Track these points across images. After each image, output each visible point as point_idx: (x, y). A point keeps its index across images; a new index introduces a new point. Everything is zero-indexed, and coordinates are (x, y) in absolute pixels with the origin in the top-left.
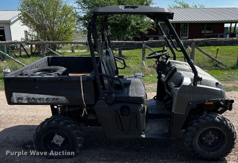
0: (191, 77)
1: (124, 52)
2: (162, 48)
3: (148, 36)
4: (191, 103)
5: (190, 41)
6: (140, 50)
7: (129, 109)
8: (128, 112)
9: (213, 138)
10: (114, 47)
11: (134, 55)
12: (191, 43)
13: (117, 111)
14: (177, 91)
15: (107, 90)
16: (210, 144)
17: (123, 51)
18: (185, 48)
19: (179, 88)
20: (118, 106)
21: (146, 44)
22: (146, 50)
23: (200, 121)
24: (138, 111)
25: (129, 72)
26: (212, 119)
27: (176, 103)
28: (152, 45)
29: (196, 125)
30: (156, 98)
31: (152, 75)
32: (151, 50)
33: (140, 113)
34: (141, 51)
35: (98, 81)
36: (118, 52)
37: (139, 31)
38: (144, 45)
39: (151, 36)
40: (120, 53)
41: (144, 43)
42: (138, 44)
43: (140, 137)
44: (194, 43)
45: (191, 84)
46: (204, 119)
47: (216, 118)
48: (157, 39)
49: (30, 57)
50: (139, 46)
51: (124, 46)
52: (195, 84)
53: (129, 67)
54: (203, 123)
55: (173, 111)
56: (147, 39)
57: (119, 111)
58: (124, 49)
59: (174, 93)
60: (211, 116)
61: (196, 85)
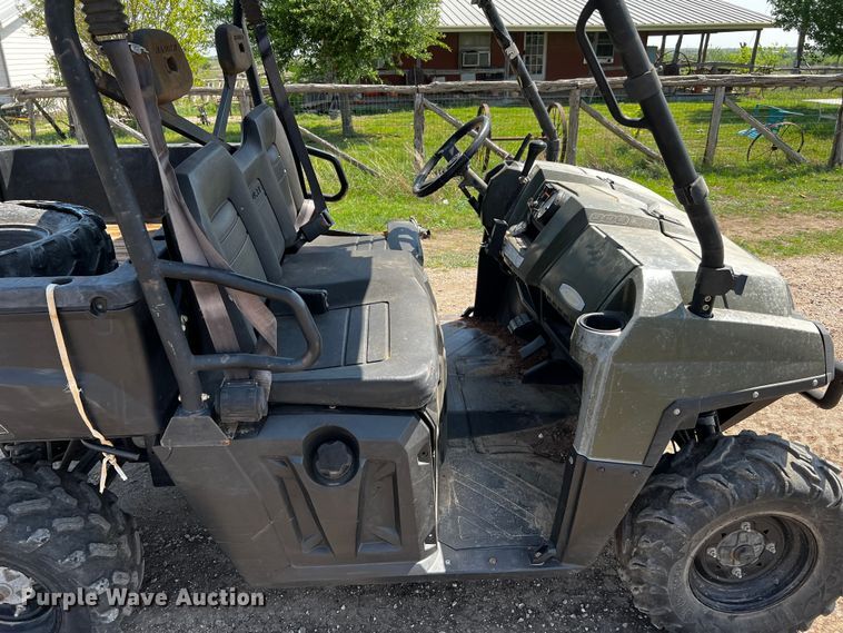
0: (674, 263)
1: (359, 123)
2: (477, 108)
3: (428, 72)
4: (677, 412)
5: (566, 85)
6: (408, 114)
7: (352, 445)
8: (349, 463)
9: (758, 550)
10: (329, 104)
11: (391, 130)
12: (568, 92)
13: (285, 462)
14: (607, 347)
15: (224, 352)
16: (738, 572)
17: (354, 119)
18: (546, 109)
19: (617, 333)
20: (294, 433)
21: (427, 95)
22: (427, 113)
23: (706, 484)
24: (401, 449)
25: (374, 192)
26: (769, 478)
27: (601, 413)
28: (444, 99)
29: (688, 507)
30: (471, 315)
31: (445, 202)
32: (442, 115)
33: (411, 459)
34: (409, 118)
35: (161, 307)
36: (339, 120)
37: (404, 54)
38: (418, 99)
39: (439, 72)
40: (346, 122)
41: (418, 91)
42: (401, 95)
43: (412, 572)
44: (578, 92)
45: (680, 308)
46: (731, 476)
47: (788, 468)
48: (457, 78)
49: (65, 138)
50: (405, 102)
51: (358, 103)
52: (705, 307)
53: (372, 173)
54: (724, 495)
55: (583, 447)
56: (428, 81)
57: (299, 461)
58: (356, 113)
59: (594, 358)
60: (758, 460)
61: (708, 314)
